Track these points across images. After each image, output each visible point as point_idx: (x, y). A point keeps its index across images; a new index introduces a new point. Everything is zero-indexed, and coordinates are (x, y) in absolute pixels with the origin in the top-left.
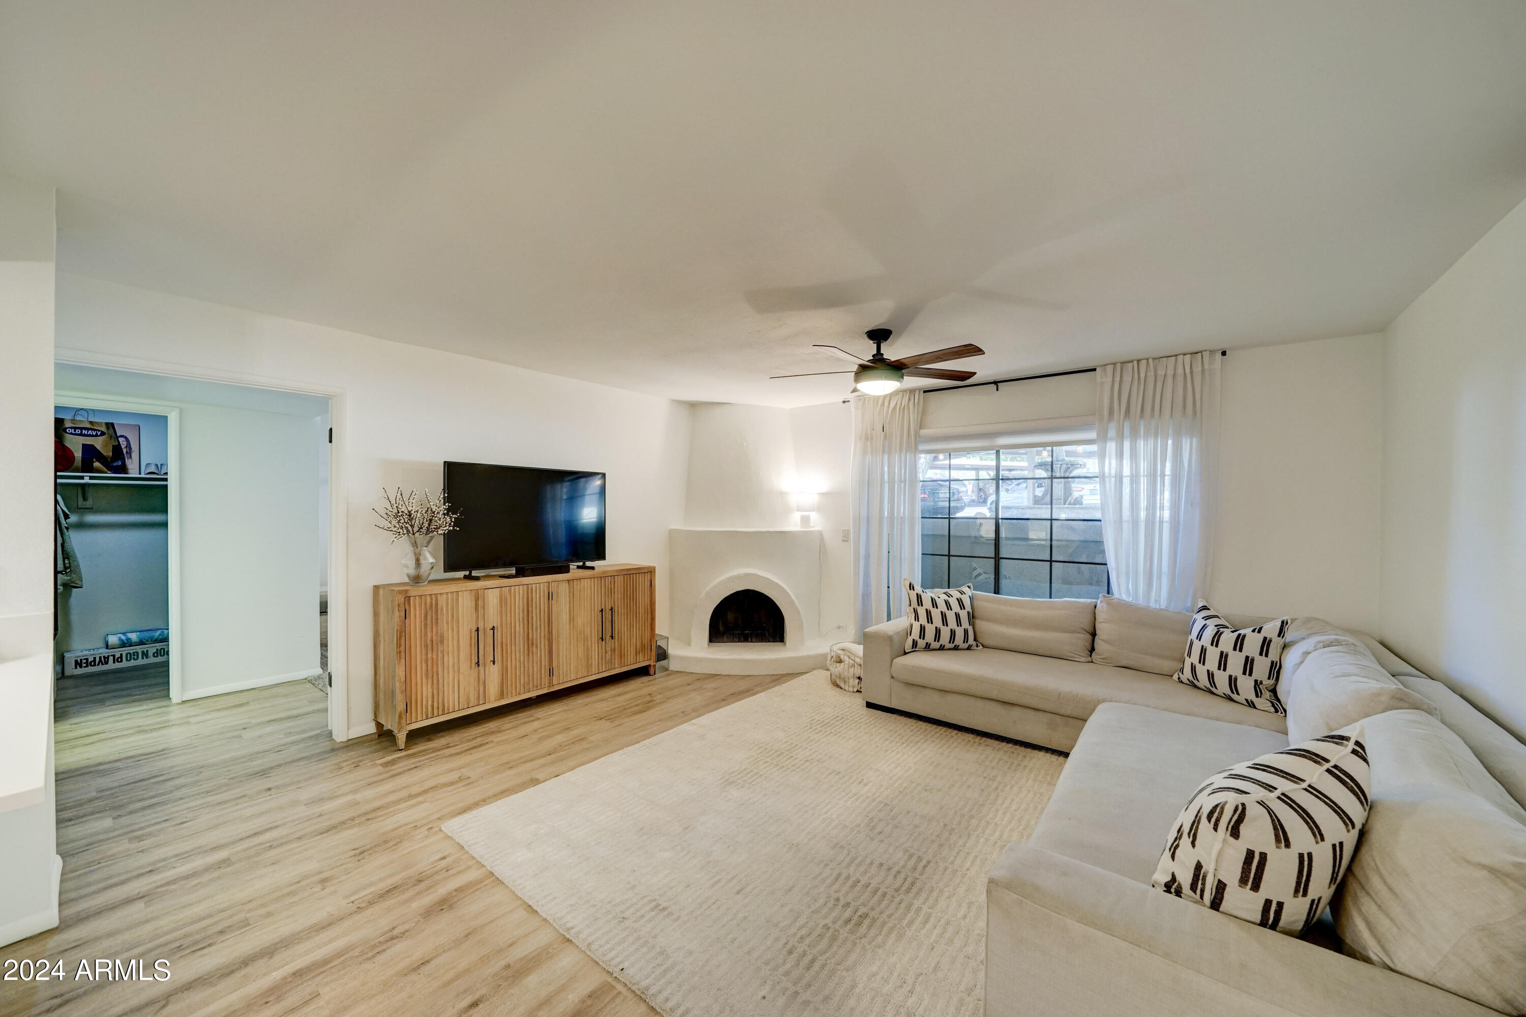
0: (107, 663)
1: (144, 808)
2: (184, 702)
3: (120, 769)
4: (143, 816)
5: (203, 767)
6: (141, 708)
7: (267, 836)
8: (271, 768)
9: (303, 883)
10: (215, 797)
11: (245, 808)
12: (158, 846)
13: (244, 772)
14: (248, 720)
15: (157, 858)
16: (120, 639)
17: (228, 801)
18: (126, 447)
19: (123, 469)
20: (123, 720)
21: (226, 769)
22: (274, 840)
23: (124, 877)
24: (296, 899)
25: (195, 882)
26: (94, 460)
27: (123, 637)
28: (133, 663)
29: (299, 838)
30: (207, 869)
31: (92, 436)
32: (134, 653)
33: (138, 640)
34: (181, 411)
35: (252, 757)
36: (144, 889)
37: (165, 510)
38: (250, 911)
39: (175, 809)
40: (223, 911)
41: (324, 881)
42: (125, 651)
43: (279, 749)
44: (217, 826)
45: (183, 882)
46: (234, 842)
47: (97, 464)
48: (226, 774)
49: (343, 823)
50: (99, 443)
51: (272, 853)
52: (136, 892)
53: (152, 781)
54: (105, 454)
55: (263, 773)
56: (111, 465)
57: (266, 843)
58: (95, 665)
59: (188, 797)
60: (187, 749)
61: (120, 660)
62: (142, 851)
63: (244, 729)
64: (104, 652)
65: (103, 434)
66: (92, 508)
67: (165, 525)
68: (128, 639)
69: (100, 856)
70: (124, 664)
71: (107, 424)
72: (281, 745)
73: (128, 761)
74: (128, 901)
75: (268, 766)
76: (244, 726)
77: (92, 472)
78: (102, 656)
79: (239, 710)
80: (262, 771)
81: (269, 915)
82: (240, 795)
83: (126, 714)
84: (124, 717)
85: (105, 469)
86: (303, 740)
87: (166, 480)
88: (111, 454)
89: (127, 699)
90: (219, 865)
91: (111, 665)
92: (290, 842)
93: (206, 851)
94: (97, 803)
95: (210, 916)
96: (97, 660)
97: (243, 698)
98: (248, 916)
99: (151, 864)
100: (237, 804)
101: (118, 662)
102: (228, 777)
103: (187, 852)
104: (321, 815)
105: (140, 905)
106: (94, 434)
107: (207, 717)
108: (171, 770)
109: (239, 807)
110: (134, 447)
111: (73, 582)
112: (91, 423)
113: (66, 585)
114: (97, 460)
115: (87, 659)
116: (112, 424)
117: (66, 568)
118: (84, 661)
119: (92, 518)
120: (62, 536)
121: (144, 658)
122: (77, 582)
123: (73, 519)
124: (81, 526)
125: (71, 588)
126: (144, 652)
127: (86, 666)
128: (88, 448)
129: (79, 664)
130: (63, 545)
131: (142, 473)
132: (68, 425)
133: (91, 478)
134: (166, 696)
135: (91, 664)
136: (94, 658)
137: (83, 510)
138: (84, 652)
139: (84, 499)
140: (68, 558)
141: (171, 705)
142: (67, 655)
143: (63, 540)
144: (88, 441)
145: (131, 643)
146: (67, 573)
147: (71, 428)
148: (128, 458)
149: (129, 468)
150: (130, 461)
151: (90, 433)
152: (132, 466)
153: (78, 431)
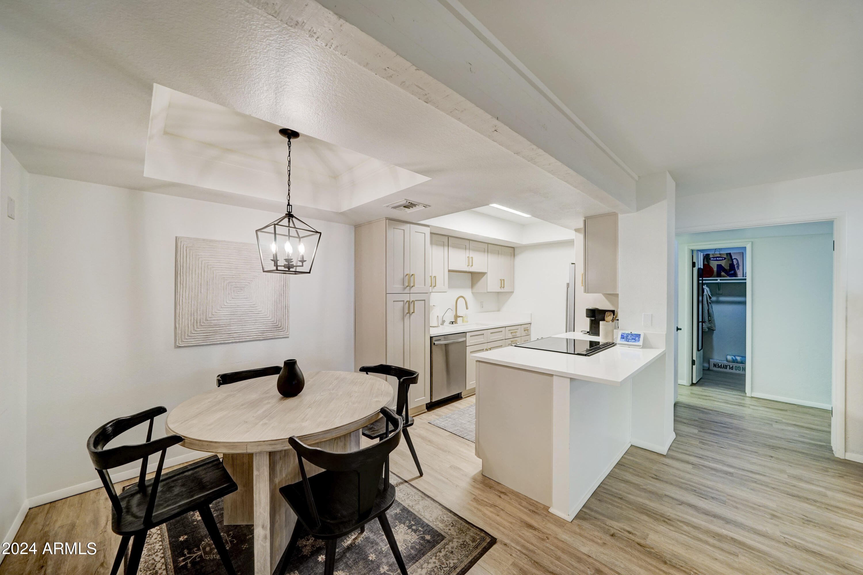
0: (726, 368)
1: (711, 433)
2: (752, 397)
4: (709, 436)
5: (744, 430)
6: (731, 393)
7: (758, 477)
8: (780, 448)
9: (761, 508)
10: (741, 445)
11: (753, 458)
12: (708, 450)
13: (763, 442)
14: (781, 419)
15: (705, 454)
16: (732, 358)
17: (747, 450)
18: (737, 264)
19: (735, 275)
21: (755, 436)
22: (759, 480)
23: (691, 453)
24: (753, 511)
25: (714, 472)
27: (734, 358)
28: (738, 372)
29: (774, 488)
30: (721, 471)
31: (721, 260)
32: (739, 367)
33: (740, 361)
34: (752, 243)
35: (772, 437)
36: (695, 462)
37: (745, 295)
38: (729, 499)
39: (722, 441)
40: (718, 491)
41: (773, 515)
42: (735, 365)
43: (791, 441)
44: (736, 457)
45: (709, 469)
46: (739, 469)
47: (723, 273)
48: (754, 438)
49: (808, 499)
50: (723, 263)
51: (755, 485)
52: (692, 461)
53: (720, 424)
54: (726, 268)
55: (773, 448)
56: (729, 273)
57: (755, 479)
58: (721, 368)
59: (731, 439)
61: (732, 368)
62: (701, 448)
63: (776, 422)
64: (726, 363)
65: (725, 259)
66: (722, 294)
67: (744, 303)
68: (736, 359)
69: (687, 441)
70: (734, 371)
71: (727, 254)
72: (793, 440)
74: (688, 462)
75: (778, 446)
76: (777, 421)
77: (721, 277)
78: (724, 364)
79: (779, 412)
80: (773, 446)
81: (737, 508)
82: (755, 451)
84: (723, 394)
85: (726, 275)
86: (810, 444)
87: (745, 279)
88: (728, 268)
89: (728, 387)
90: (727, 473)
91: (728, 370)
92: (767, 486)
93: (725, 464)
94: (696, 422)
95: (712, 489)
97: (785, 407)
98: (727, 501)
99: (702, 455)
100: (751, 454)
101: (731, 369)
102: (753, 440)
103: (717, 459)
104: (794, 486)
105: (690, 466)
107: (761, 409)
108: (730, 424)
109: (750, 455)
110: (741, 263)
111: (712, 327)
112: (720, 254)
113: (709, 328)
114: (723, 271)
115: (718, 364)
116: (730, 254)
117: (709, 321)
118: (717, 365)
119: (722, 299)
120: (708, 307)
121: (743, 371)
122: (713, 328)
123: (714, 299)
124: (718, 302)
125: (711, 330)
126: (743, 367)
127: (718, 368)
128: (719, 267)
129: (715, 365)
130: (708, 310)
131: (743, 277)
132: (711, 256)
133: (721, 280)
134: (744, 391)
135: (720, 367)
136: (721, 365)
137: (719, 295)
138: (718, 361)
139: (719, 290)
140: (710, 316)
141: (746, 397)
142: (711, 360)
143: (708, 308)
144: (719, 263)
145: (737, 362)
146: (710, 323)
147: (712, 258)
148: (737, 269)
149: (738, 274)
150: (739, 270)
151: (720, 259)
152: (739, 273)
153: (715, 259)
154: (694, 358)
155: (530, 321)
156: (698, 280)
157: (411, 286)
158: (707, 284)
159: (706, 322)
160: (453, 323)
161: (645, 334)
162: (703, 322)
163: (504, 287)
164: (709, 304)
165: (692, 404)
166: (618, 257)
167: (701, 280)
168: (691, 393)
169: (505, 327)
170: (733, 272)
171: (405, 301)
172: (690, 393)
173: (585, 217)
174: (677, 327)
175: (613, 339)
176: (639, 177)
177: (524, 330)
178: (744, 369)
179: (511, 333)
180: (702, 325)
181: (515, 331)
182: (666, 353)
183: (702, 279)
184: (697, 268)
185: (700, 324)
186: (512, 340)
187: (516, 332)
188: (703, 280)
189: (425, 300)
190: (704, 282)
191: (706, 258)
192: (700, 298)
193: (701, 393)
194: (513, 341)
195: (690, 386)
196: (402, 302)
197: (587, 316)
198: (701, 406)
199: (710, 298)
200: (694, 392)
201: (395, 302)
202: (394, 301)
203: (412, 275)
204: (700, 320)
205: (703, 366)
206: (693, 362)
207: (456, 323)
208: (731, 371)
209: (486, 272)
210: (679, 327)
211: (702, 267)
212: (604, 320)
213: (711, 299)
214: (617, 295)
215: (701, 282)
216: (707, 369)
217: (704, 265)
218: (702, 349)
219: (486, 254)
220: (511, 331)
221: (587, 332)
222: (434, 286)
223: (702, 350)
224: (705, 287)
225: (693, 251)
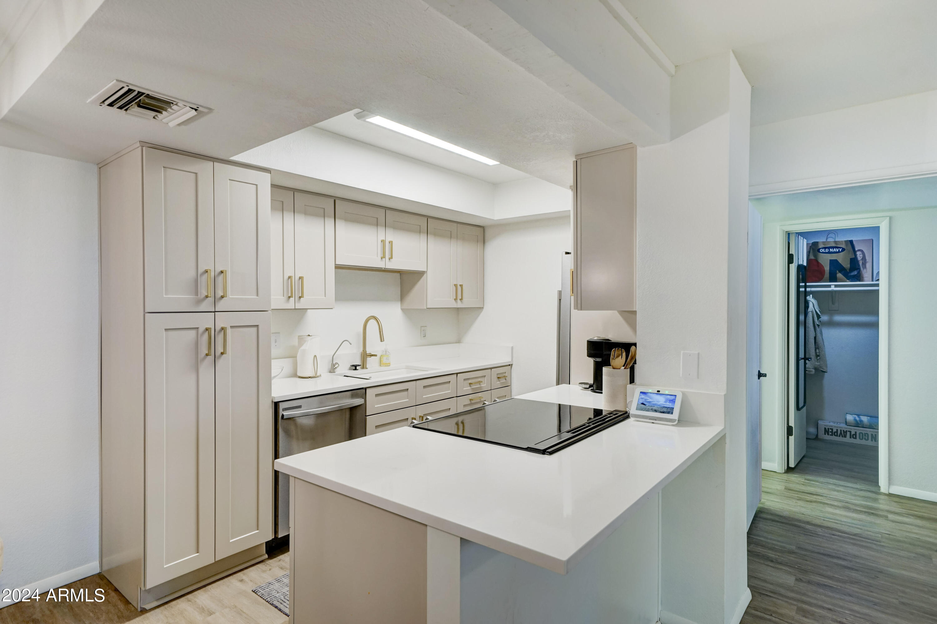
0: (845, 436)
2: (890, 495)
3: (818, 535)
6: (854, 486)
16: (855, 420)
18: (862, 259)
19: (860, 277)
20: (838, 491)
26: (837, 271)
27: (857, 419)
28: (863, 442)
32: (865, 434)
33: (868, 424)
37: (876, 312)
42: (859, 430)
47: (839, 275)
50: (840, 257)
53: (835, 561)
54: (845, 266)
56: (850, 274)
58: (837, 436)
60: (875, 544)
61: (854, 436)
64: (843, 426)
65: (843, 250)
66: (838, 310)
67: (875, 325)
68: (861, 421)
70: (858, 441)
71: (846, 242)
73: (826, 530)
77: (836, 281)
78: (842, 429)
83: (842, 486)
85: (845, 279)
87: (878, 285)
88: (849, 266)
89: (849, 473)
91: (848, 439)
94: (792, 558)
96: (839, 432)
101: (853, 438)
106: (837, 251)
108: (853, 559)
110: (868, 258)
111: (821, 367)
112: (835, 242)
113: (816, 369)
114: (840, 272)
115: (832, 429)
116: (851, 242)
117: (817, 356)
118: (830, 430)
119: (838, 318)
120: (815, 331)
121: (872, 440)
122: (824, 368)
123: (824, 318)
124: (831, 324)
125: (820, 372)
126: (872, 435)
127: (832, 435)
128: (834, 263)
129: (827, 431)
130: (815, 338)
131: (872, 281)
132: (821, 246)
133: (836, 286)
134: (876, 482)
135: (835, 434)
136: (837, 430)
137: (831, 312)
138: (831, 424)
139: (833, 303)
140: (818, 348)
141: (880, 493)
142: (820, 423)
143: (816, 334)
144: (834, 257)
145: (863, 425)
146: (818, 360)
147: (823, 248)
148: (863, 269)
149: (865, 276)
150: (865, 270)
151: (835, 250)
152: (866, 274)
153: (827, 250)
154: (792, 424)
155: (510, 360)
156: (798, 287)
157: (220, 296)
158: (816, 295)
159: (811, 358)
160: (358, 368)
161: (684, 394)
162: (805, 359)
163: (461, 299)
164: (817, 327)
165: (785, 514)
166: (636, 237)
167: (802, 287)
168: (788, 489)
169: (457, 374)
170: (855, 273)
171: (201, 330)
172: (783, 488)
173: (576, 156)
174: (759, 371)
175: (626, 405)
176: (676, 66)
177: (498, 378)
178: (875, 438)
179: (470, 384)
180: (805, 364)
181: (479, 380)
182: (725, 435)
183: (806, 284)
184: (797, 265)
185: (802, 362)
186: (471, 397)
187: (480, 382)
188: (806, 287)
189: (257, 326)
190: (808, 289)
191: (813, 249)
192: (802, 318)
193: (803, 488)
194: (472, 400)
195: (785, 473)
196: (193, 332)
197: (590, 355)
198: (802, 517)
199: (819, 317)
200: (792, 486)
201: (170, 333)
202: (166, 330)
203: (222, 272)
204: (802, 355)
205: (807, 433)
206: (789, 431)
207: (363, 368)
208: (852, 441)
209: (425, 270)
210: (762, 372)
211: (805, 264)
212: (608, 364)
213: (820, 319)
214: (634, 312)
215: (802, 289)
216: (814, 437)
217: (809, 260)
218: (804, 406)
219: (423, 237)
220: (470, 381)
221: (588, 386)
222: (300, 297)
223: (805, 408)
224: (810, 298)
225: (789, 234)
